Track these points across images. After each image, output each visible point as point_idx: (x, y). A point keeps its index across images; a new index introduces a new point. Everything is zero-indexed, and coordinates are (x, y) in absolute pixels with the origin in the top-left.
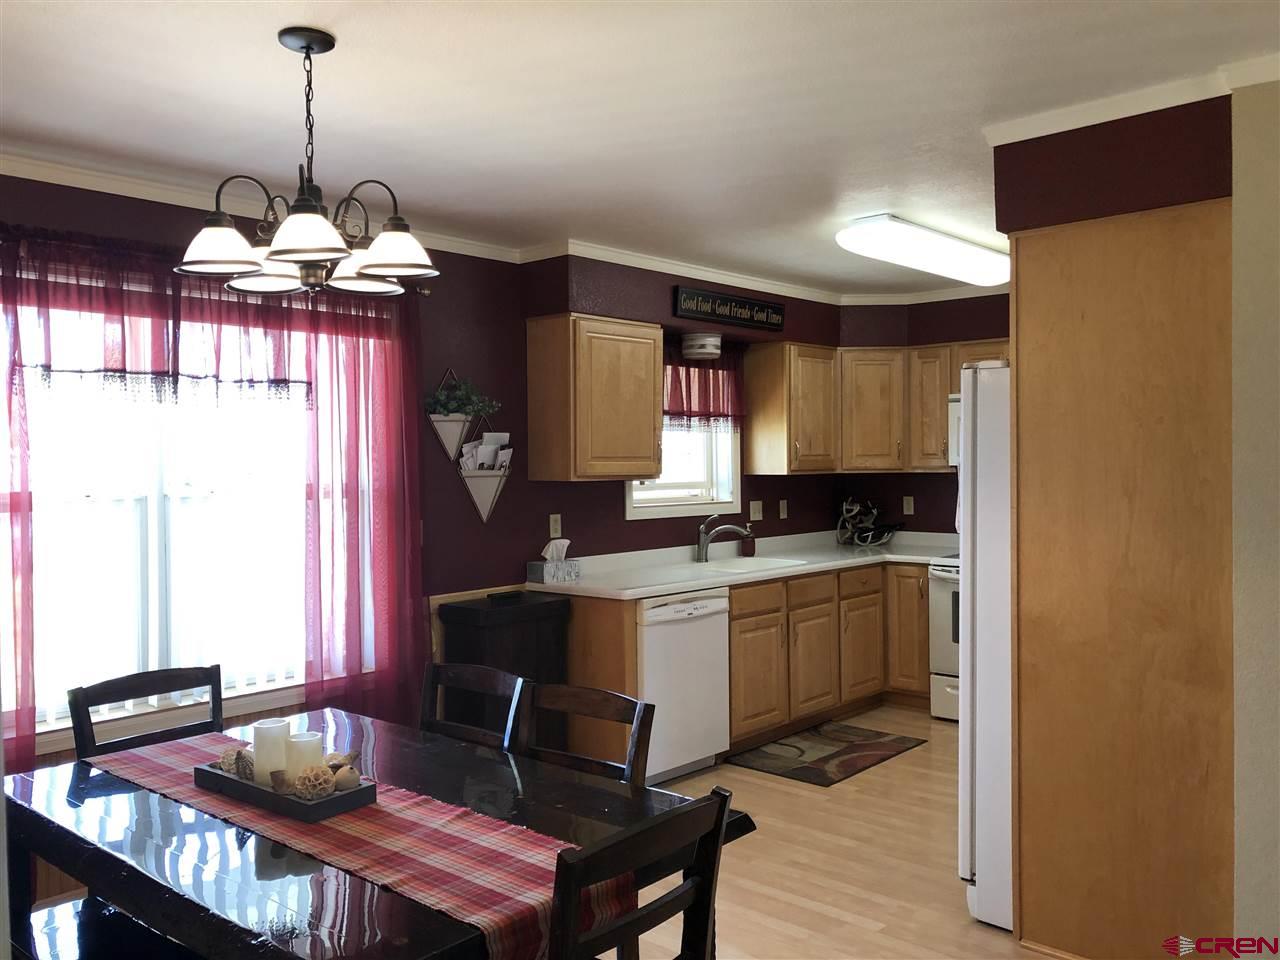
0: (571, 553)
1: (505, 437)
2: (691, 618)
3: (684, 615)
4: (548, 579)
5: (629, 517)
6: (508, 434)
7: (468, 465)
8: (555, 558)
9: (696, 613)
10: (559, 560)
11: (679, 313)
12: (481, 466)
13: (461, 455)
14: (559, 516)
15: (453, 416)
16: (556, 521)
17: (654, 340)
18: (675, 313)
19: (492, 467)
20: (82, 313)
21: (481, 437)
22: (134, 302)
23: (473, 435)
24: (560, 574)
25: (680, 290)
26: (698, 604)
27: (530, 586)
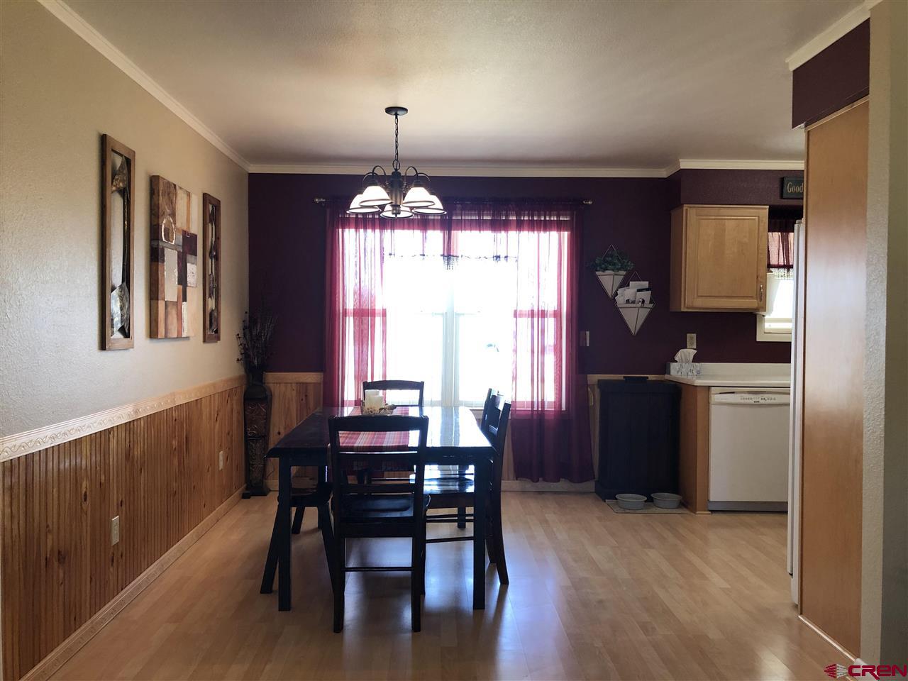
0: (697, 359)
1: (646, 284)
2: (757, 405)
3: (752, 402)
4: (673, 372)
5: (759, 339)
6: (647, 282)
7: (620, 300)
8: (684, 360)
9: (762, 402)
10: (687, 362)
11: (785, 196)
12: (628, 301)
13: (617, 294)
14: (694, 335)
15: (607, 272)
16: (692, 338)
17: (759, 217)
18: (782, 197)
19: (633, 302)
20: (415, 231)
21: (629, 285)
22: (431, 223)
23: (625, 284)
24: (684, 370)
25: (786, 180)
26: (766, 396)
27: (667, 377)
